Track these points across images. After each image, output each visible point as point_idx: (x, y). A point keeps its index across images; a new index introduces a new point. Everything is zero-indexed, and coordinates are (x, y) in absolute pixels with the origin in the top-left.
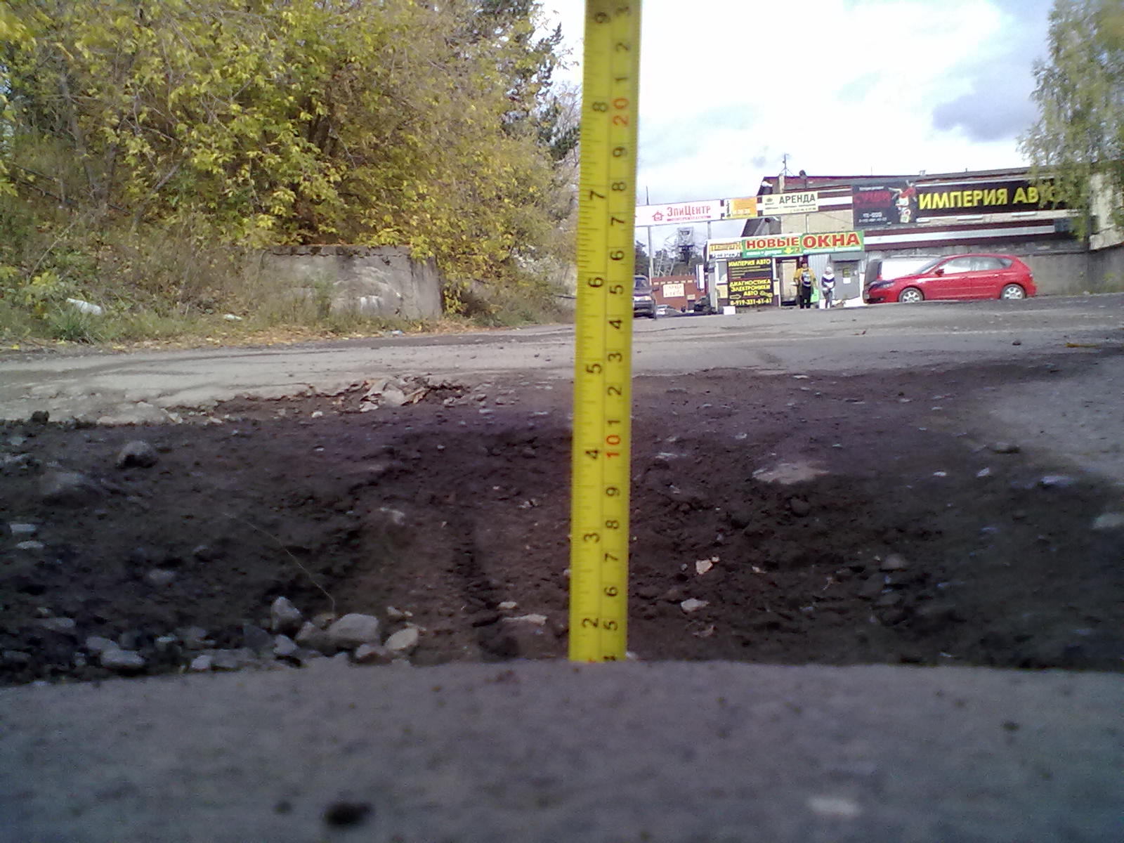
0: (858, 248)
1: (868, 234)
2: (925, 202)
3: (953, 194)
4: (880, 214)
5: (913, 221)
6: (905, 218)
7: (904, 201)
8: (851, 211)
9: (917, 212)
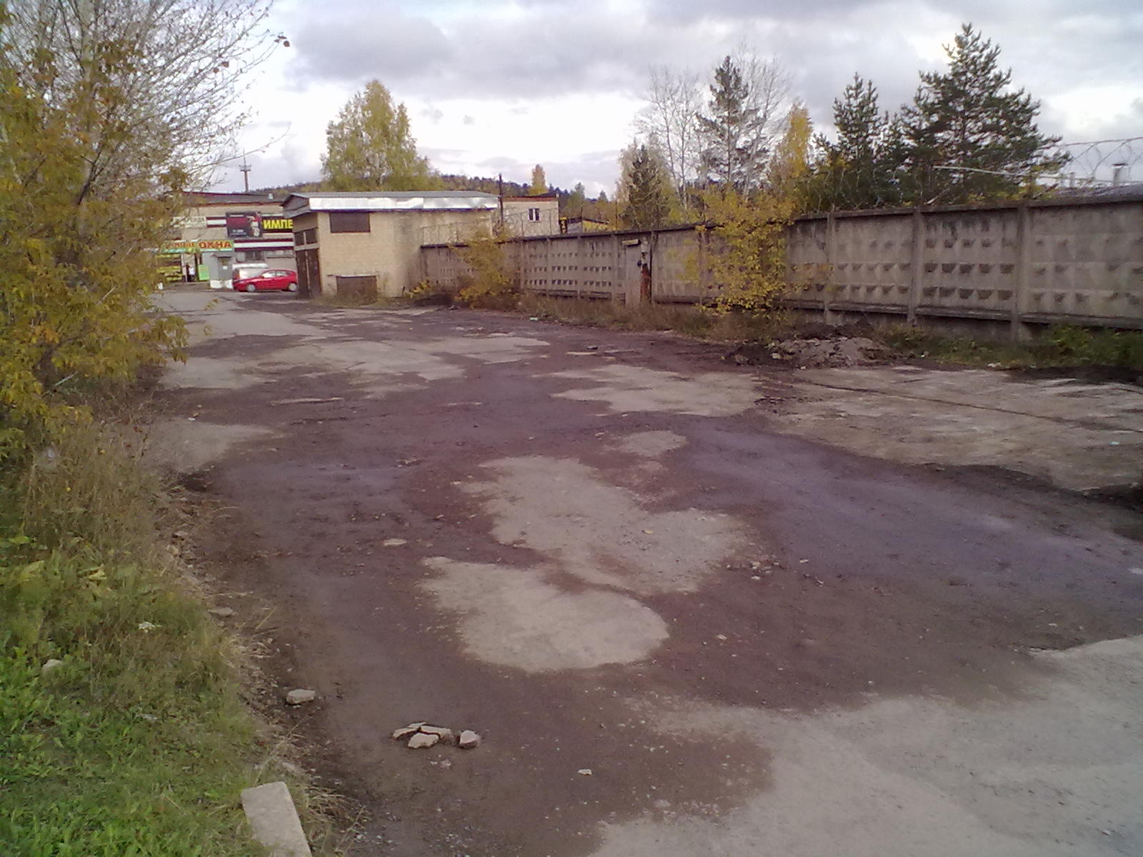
0: (230, 249)
1: (236, 242)
2: (267, 225)
3: (282, 221)
4: (242, 231)
5: (261, 235)
6: (257, 234)
7: (255, 224)
8: (225, 228)
9: (263, 231)
